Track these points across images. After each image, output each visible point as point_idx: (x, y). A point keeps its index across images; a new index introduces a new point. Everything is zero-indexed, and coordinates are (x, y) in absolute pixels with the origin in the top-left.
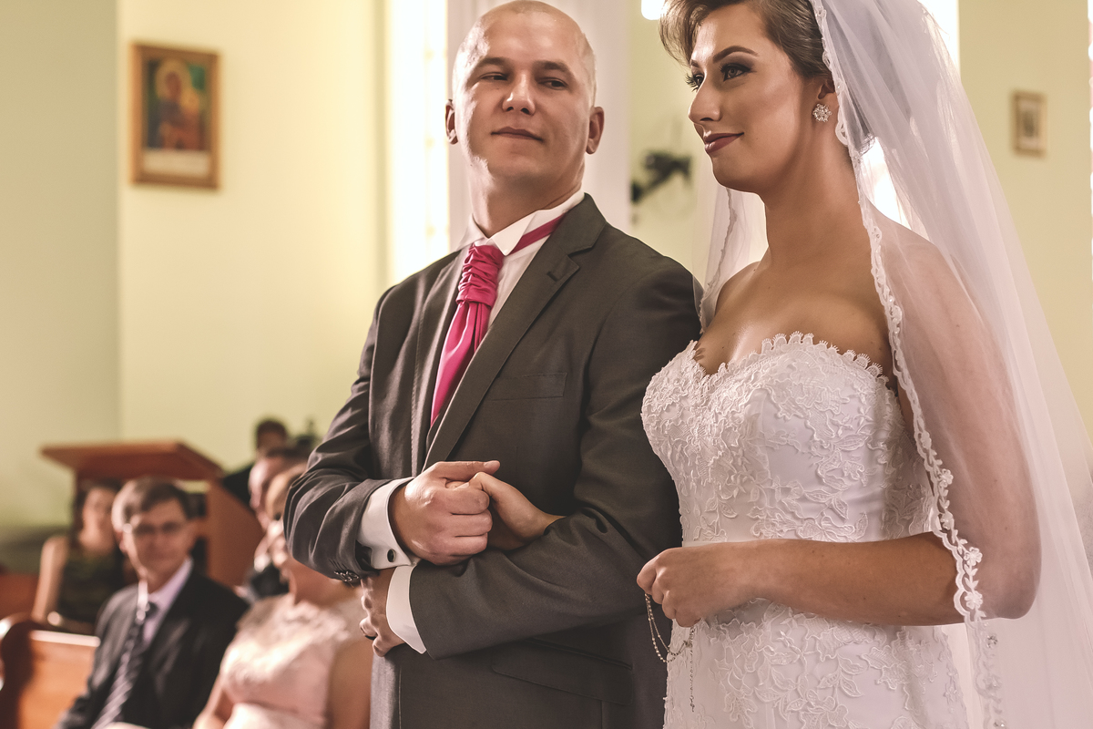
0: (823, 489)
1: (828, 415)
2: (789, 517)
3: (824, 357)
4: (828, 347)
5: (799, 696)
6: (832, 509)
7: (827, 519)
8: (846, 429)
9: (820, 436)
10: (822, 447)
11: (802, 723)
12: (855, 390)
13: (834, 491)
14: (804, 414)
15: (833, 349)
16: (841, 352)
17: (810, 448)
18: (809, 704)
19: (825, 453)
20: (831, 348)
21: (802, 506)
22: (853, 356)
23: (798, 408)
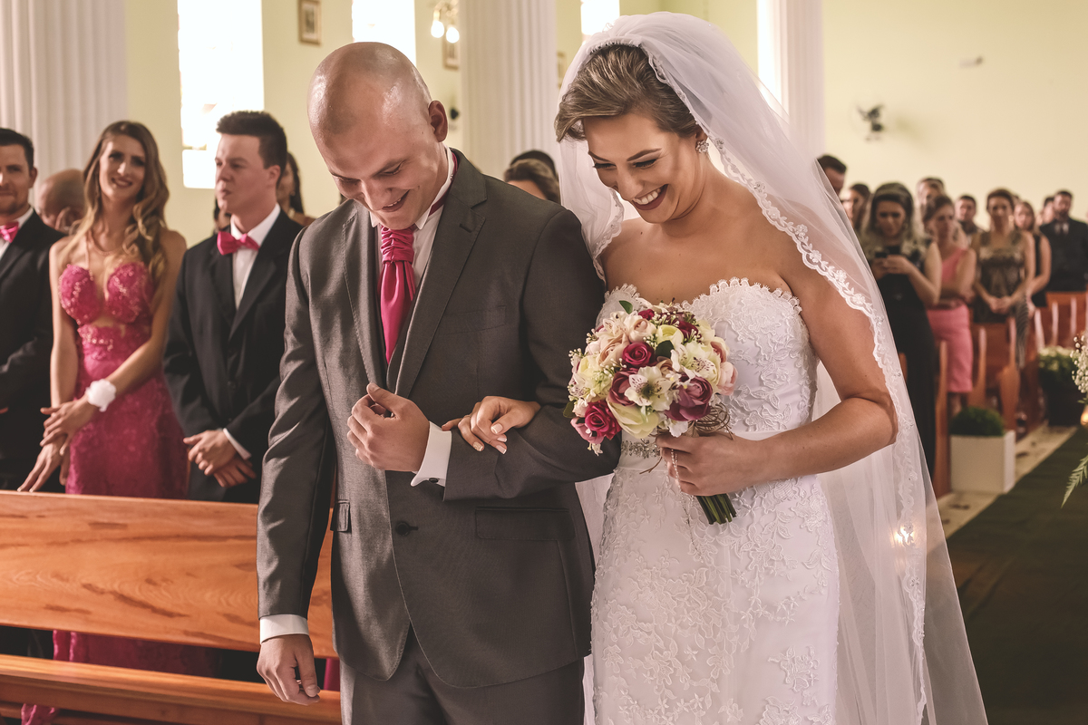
0: (763, 389)
1: (769, 336)
2: (739, 411)
3: (759, 294)
4: (761, 287)
5: (749, 540)
6: (770, 403)
7: (765, 410)
8: (779, 345)
9: (764, 352)
10: (765, 359)
11: (752, 560)
12: (783, 317)
13: (770, 389)
14: (754, 337)
15: (765, 289)
16: (771, 291)
17: (757, 361)
18: (756, 545)
19: (766, 363)
20: (764, 288)
21: (748, 402)
22: (781, 292)
23: (751, 333)
